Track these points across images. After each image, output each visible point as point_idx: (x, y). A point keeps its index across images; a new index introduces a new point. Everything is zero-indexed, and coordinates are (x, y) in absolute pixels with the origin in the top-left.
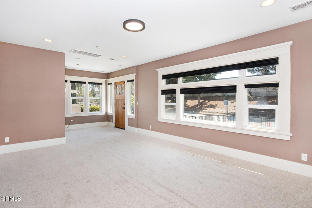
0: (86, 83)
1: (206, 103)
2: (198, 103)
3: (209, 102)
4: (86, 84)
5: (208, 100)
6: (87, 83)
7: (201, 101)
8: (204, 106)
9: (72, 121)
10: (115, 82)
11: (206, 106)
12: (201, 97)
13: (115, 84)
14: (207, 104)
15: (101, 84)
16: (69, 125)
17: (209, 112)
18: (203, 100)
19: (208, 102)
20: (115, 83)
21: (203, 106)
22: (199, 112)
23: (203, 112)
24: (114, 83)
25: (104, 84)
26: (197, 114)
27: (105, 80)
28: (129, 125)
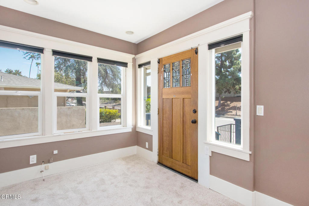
0: (93, 60)
1: (228, 104)
2: (219, 104)
3: (232, 103)
4: (91, 61)
5: (229, 101)
6: (95, 60)
7: (222, 102)
8: (226, 108)
9: (56, 152)
10: (160, 57)
11: (228, 107)
12: (222, 97)
13: (159, 62)
14: (230, 106)
15: (125, 65)
16: (49, 162)
17: (236, 115)
18: (223, 101)
19: (230, 104)
20: (159, 59)
21: (224, 108)
22: (223, 115)
23: (228, 115)
24: (157, 60)
25: (130, 65)
26: (222, 117)
27: (133, 56)
28: (212, 173)
